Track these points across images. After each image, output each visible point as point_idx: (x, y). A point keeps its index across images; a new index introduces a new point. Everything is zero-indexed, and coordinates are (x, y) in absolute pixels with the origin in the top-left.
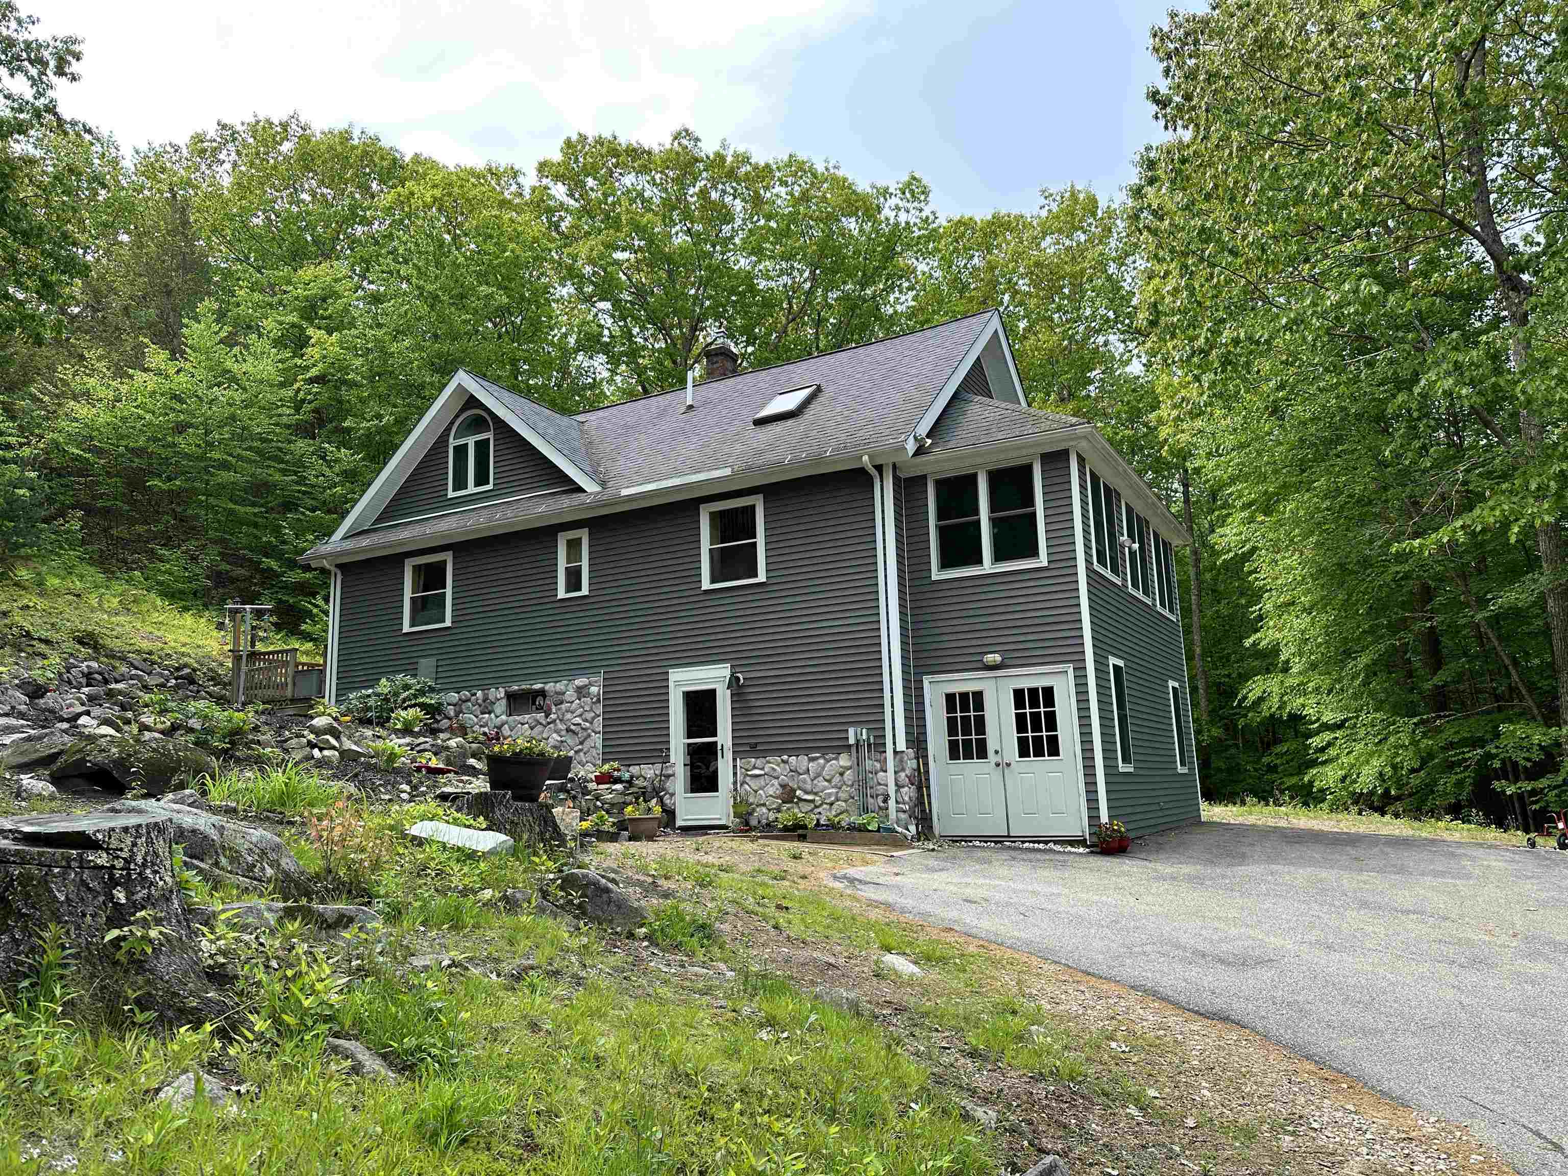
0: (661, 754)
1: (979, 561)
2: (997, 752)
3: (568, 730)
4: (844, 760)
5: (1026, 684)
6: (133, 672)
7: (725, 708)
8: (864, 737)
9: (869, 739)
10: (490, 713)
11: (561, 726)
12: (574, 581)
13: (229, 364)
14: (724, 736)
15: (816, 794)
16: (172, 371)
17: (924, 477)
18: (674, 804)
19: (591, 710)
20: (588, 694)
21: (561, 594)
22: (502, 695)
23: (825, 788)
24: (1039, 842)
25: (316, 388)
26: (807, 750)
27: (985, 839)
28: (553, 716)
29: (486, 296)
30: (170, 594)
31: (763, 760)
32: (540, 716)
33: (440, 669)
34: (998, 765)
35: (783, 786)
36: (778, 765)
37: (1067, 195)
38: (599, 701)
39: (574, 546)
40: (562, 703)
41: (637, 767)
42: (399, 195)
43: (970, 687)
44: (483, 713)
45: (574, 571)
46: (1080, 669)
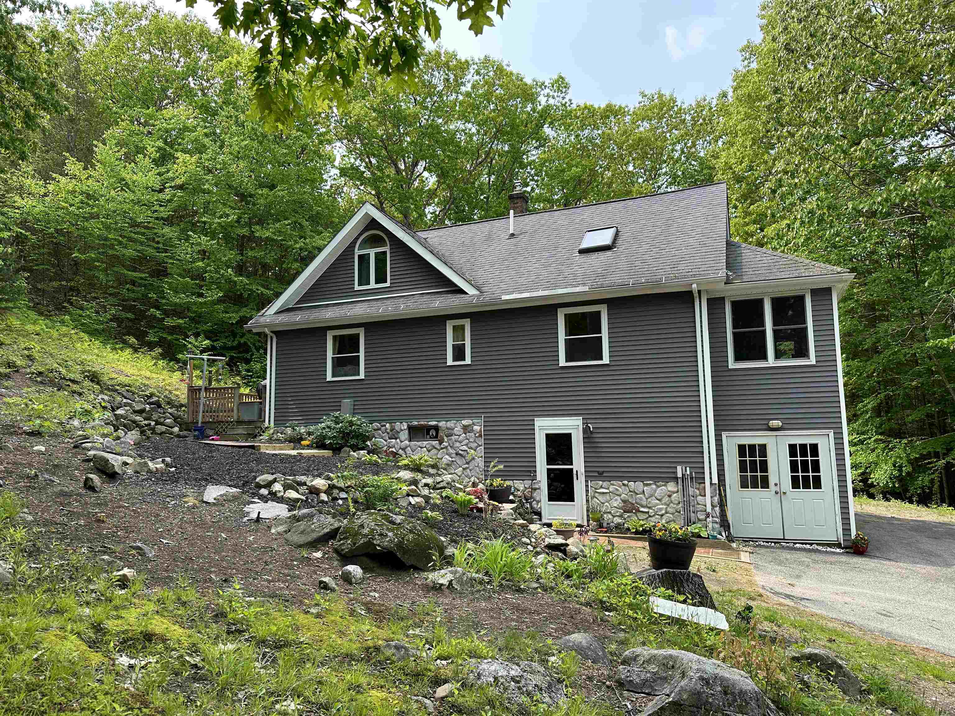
0: (531, 473)
1: (764, 357)
2: (776, 485)
3: (457, 454)
4: (671, 487)
5: (798, 441)
6: (125, 401)
7: (578, 446)
8: (688, 472)
9: (691, 473)
10: (396, 439)
11: (451, 451)
12: (459, 353)
13: (124, 174)
14: (578, 465)
15: (649, 508)
16: (83, 178)
17: (723, 299)
18: (540, 508)
19: (475, 441)
20: (472, 431)
21: (450, 362)
22: (406, 427)
23: (657, 505)
24: (806, 544)
25: (180, 193)
26: (641, 479)
27: (767, 540)
28: (445, 444)
29: (295, 137)
30: (93, 333)
31: (608, 483)
32: (435, 443)
33: (356, 407)
34: (777, 493)
35: (624, 501)
36: (620, 487)
37: (656, 97)
38: (480, 436)
39: (459, 331)
40: (452, 435)
41: (511, 482)
42: (231, 63)
43: (757, 441)
44: (390, 439)
45: (459, 347)
46: (838, 433)
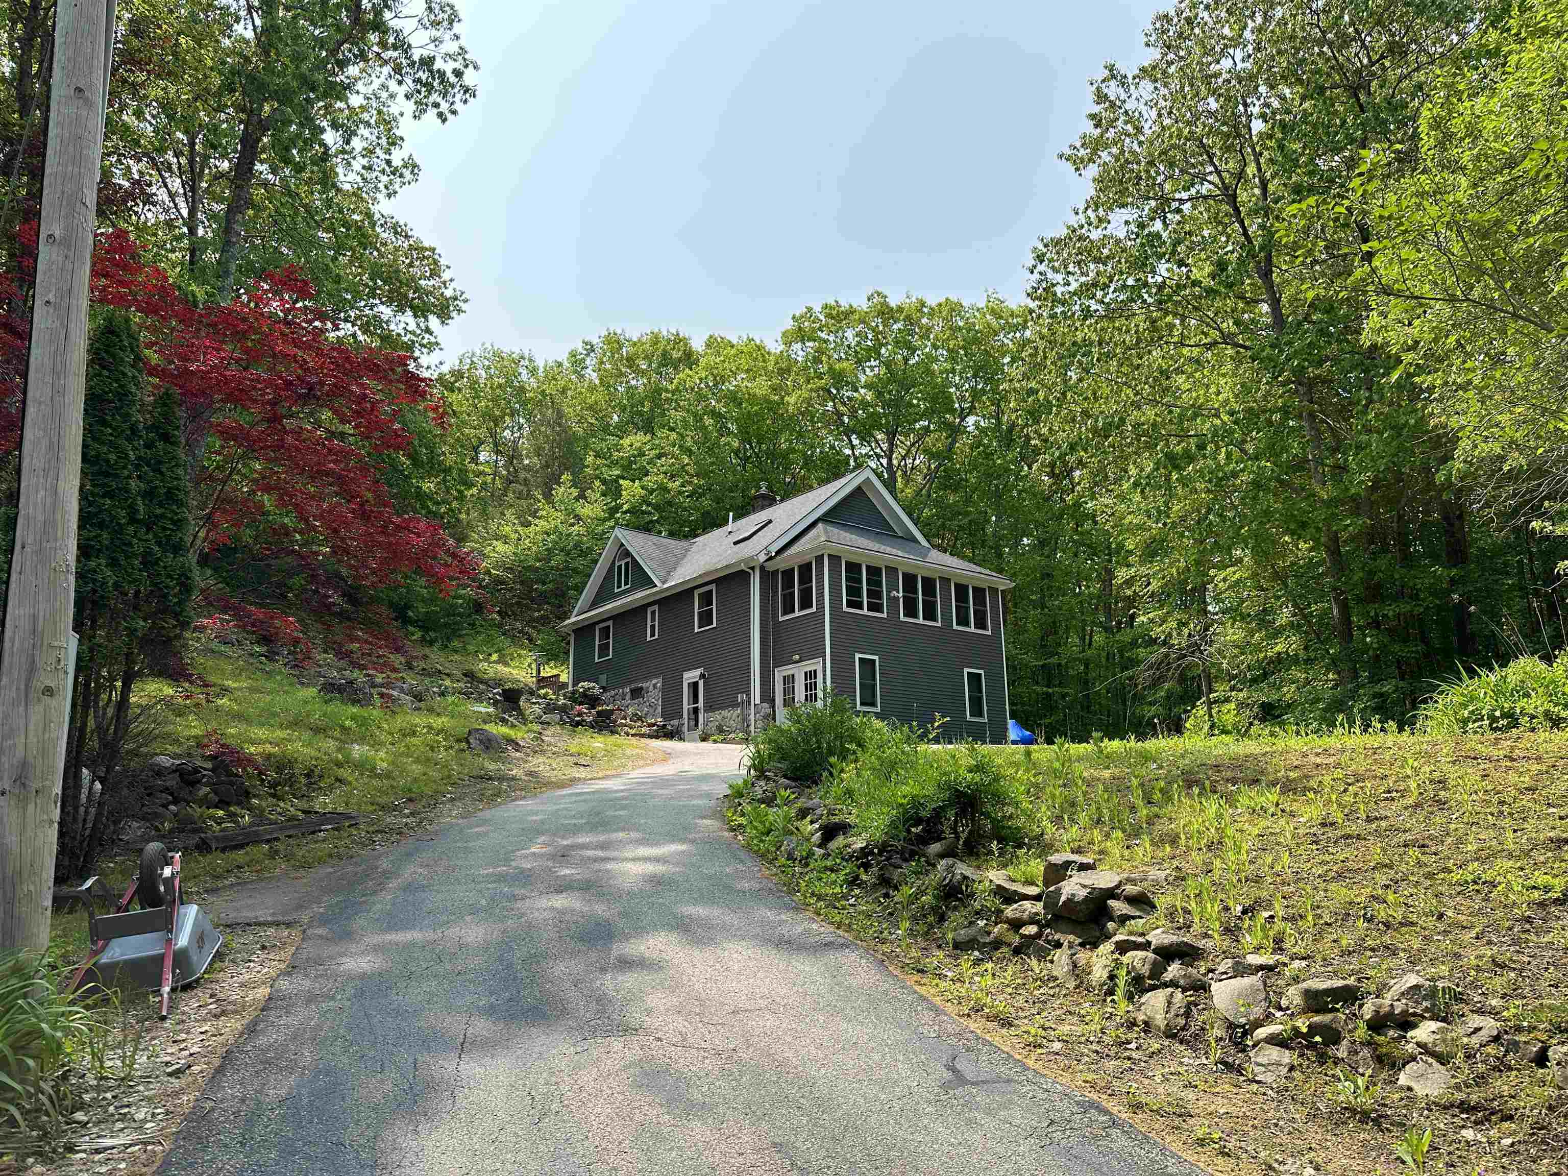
0: (680, 714)
2: (797, 702)
3: (650, 706)
4: (739, 711)
5: (808, 669)
7: (701, 690)
9: (746, 699)
10: (625, 700)
11: (648, 704)
12: (653, 632)
14: (701, 704)
15: (730, 727)
17: (778, 570)
19: (658, 695)
20: (657, 688)
21: (649, 638)
22: (629, 690)
23: (733, 724)
28: (645, 699)
31: (714, 713)
32: (641, 700)
33: (608, 680)
35: (719, 725)
36: (718, 715)
38: (660, 690)
40: (648, 692)
43: (790, 672)
44: (622, 700)
45: (653, 627)
46: (824, 660)
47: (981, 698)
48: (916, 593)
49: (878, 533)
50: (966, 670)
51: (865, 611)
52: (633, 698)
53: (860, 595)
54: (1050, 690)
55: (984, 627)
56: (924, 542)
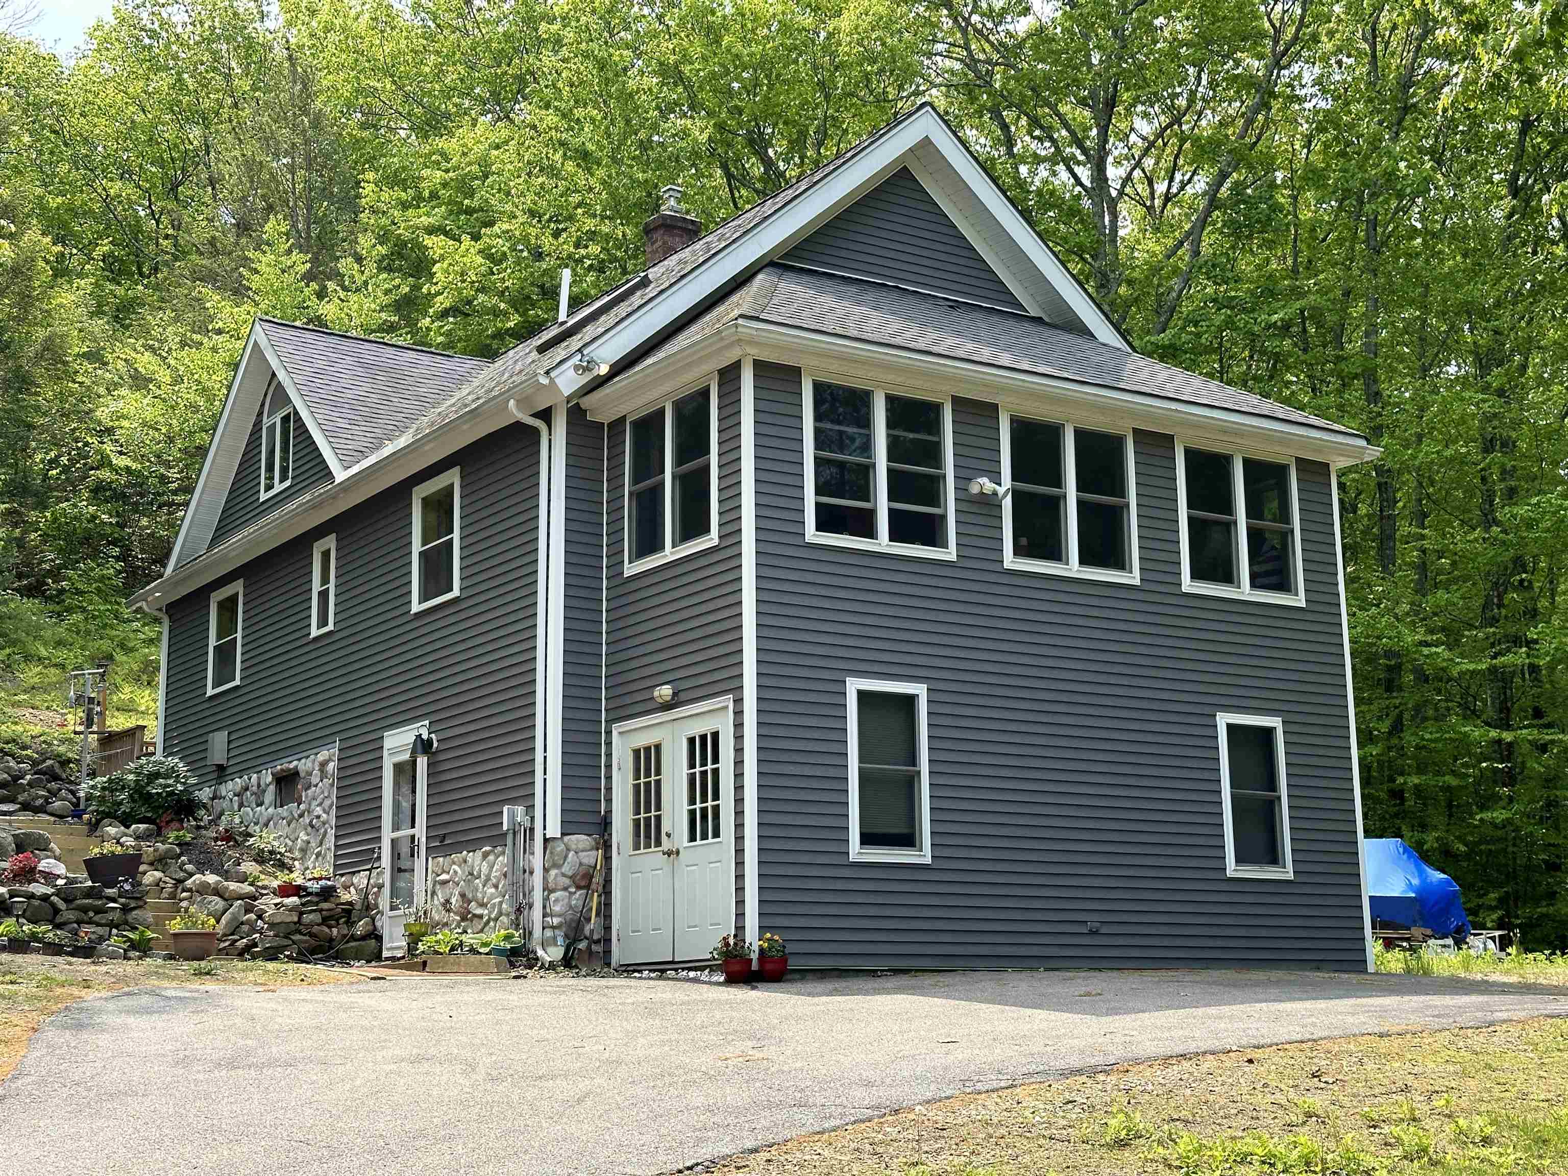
0: (375, 856)
2: (668, 835)
3: (311, 826)
5: (698, 728)
7: (422, 786)
8: (520, 819)
9: (524, 821)
10: (261, 804)
11: (308, 820)
12: (323, 613)
14: (420, 830)
15: (485, 906)
17: (624, 420)
18: (382, 926)
19: (329, 795)
20: (327, 773)
21: (313, 631)
22: (271, 778)
23: (493, 897)
24: (697, 969)
26: (483, 842)
27: (653, 967)
28: (303, 807)
31: (449, 859)
32: (294, 807)
33: (231, 745)
34: (669, 854)
35: (462, 896)
36: (459, 866)
38: (334, 782)
39: (325, 561)
40: (309, 787)
41: (358, 875)
43: (651, 738)
44: (257, 805)
45: (324, 595)
46: (739, 701)
47: (1272, 805)
48: (1057, 480)
49: (955, 306)
50: (1223, 720)
51: (883, 542)
52: (281, 802)
53: (864, 491)
54: (1508, 736)
55: (1284, 584)
56: (1105, 333)
